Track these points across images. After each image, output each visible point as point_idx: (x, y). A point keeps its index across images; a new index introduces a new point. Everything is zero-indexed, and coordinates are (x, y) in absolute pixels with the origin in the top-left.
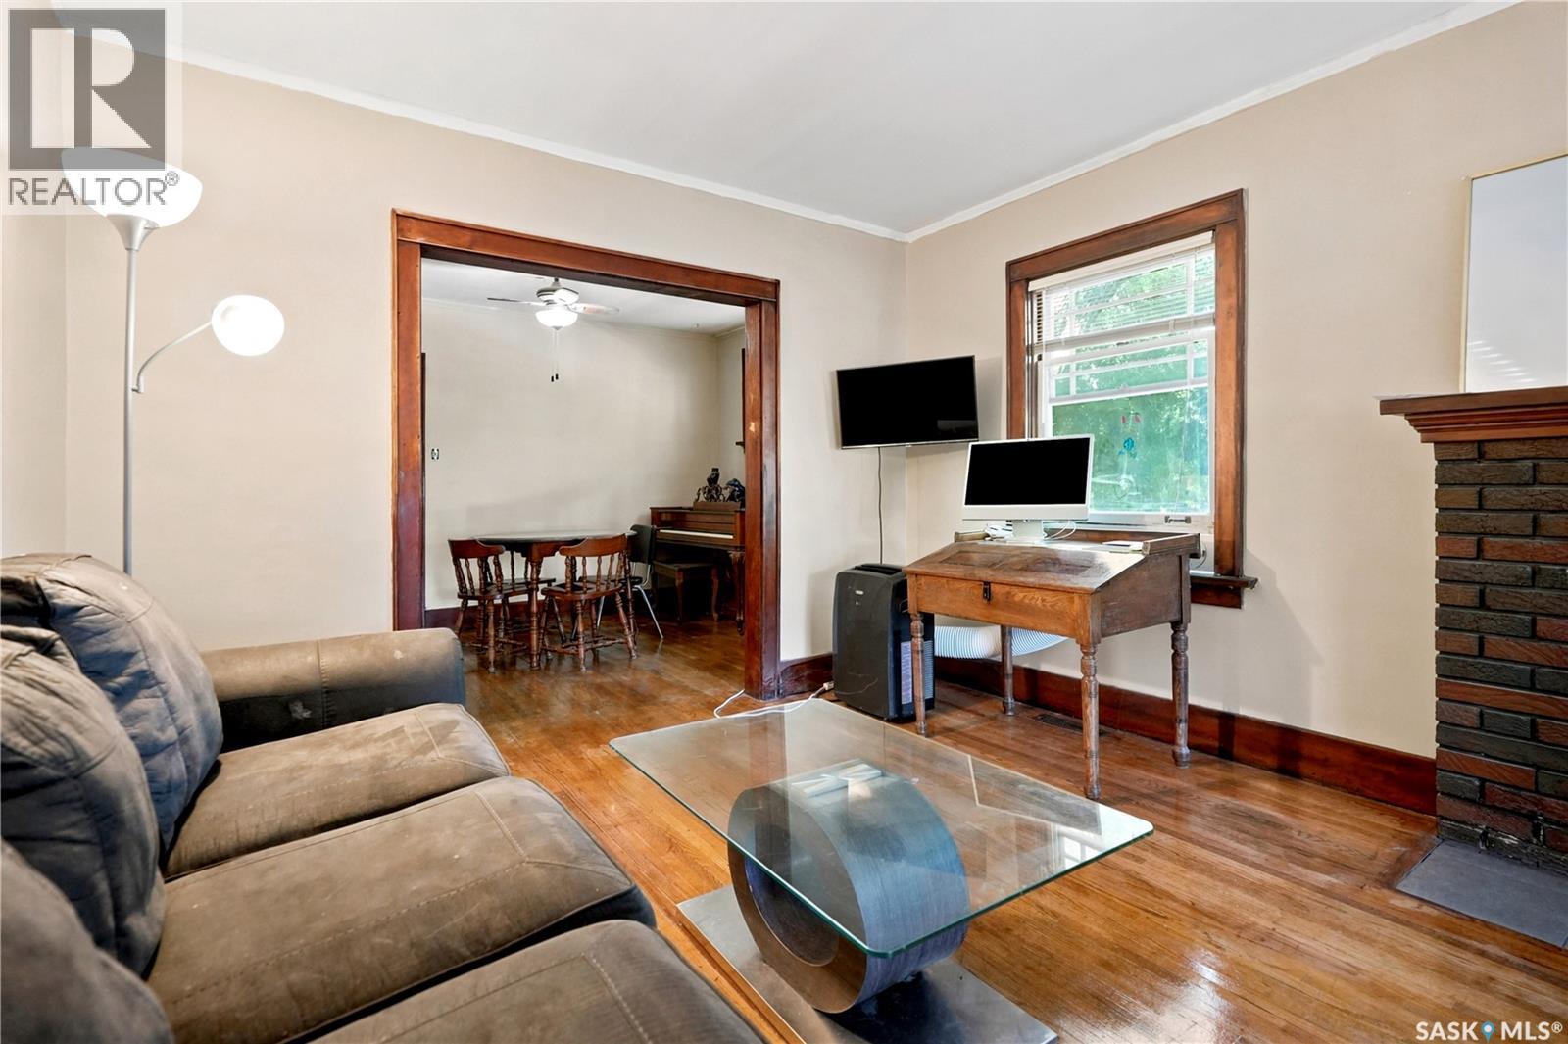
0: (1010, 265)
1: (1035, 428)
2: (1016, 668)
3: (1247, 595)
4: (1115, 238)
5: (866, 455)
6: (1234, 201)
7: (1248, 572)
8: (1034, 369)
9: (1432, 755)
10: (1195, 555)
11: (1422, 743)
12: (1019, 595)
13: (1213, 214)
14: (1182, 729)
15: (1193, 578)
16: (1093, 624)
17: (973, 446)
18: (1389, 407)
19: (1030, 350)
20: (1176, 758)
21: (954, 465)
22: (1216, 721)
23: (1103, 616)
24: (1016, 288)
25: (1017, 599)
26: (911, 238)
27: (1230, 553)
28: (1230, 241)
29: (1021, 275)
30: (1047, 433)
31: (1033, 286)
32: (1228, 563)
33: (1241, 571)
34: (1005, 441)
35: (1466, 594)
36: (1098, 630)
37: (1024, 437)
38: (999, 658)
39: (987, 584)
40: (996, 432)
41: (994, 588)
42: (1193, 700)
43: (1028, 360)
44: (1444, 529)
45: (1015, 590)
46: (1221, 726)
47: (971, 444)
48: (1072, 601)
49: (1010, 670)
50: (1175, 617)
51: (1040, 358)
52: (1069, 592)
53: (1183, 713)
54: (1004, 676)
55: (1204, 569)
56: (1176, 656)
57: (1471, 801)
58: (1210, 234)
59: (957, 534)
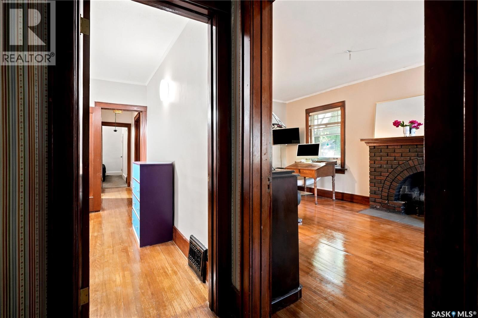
0: (306, 110)
1: (311, 142)
2: (307, 187)
3: (346, 172)
4: (324, 107)
5: (278, 146)
6: (343, 102)
7: (346, 168)
8: (311, 130)
9: (369, 196)
10: (336, 165)
11: (368, 194)
12: (305, 171)
13: (340, 104)
14: (334, 195)
15: (336, 169)
16: (316, 175)
17: (299, 145)
18: (362, 140)
19: (310, 126)
20: (333, 200)
21: (295, 148)
22: (341, 194)
23: (318, 174)
24: (307, 114)
25: (304, 172)
26: (287, 102)
27: (343, 164)
28: (343, 109)
29: (308, 112)
30: (313, 143)
31: (310, 114)
32: (343, 166)
33: (345, 168)
34: (305, 144)
35: (373, 170)
36: (317, 176)
37: (309, 143)
38: (304, 186)
39: (299, 170)
40: (303, 143)
41: (301, 170)
42: (336, 191)
43: (310, 128)
44: (370, 160)
45: (304, 170)
46: (342, 195)
47: (298, 145)
48: (312, 172)
49: (306, 187)
50: (332, 175)
51: (312, 128)
52: (312, 170)
53: (334, 192)
54: (305, 188)
55: (338, 167)
56: (333, 182)
57: (373, 202)
58: (340, 108)
59: (295, 162)
